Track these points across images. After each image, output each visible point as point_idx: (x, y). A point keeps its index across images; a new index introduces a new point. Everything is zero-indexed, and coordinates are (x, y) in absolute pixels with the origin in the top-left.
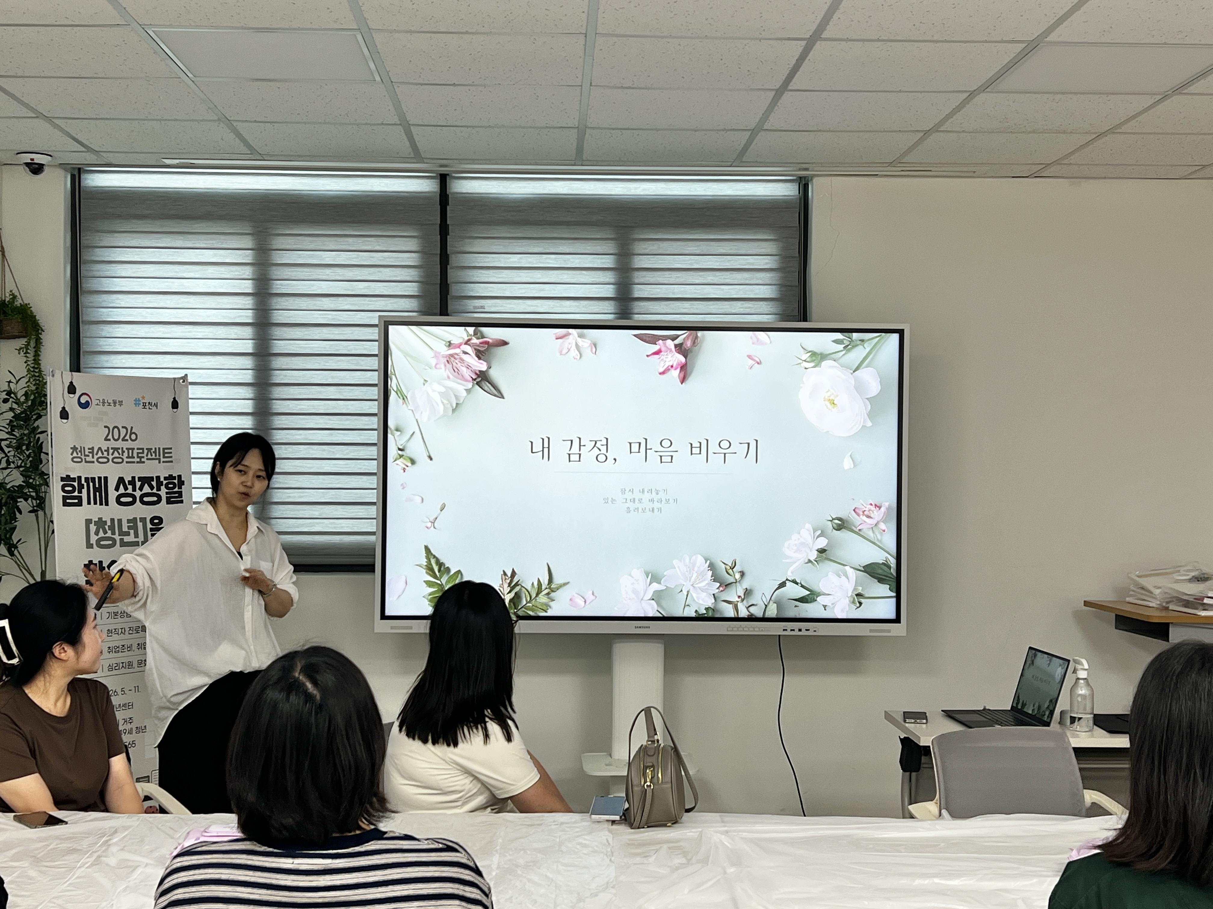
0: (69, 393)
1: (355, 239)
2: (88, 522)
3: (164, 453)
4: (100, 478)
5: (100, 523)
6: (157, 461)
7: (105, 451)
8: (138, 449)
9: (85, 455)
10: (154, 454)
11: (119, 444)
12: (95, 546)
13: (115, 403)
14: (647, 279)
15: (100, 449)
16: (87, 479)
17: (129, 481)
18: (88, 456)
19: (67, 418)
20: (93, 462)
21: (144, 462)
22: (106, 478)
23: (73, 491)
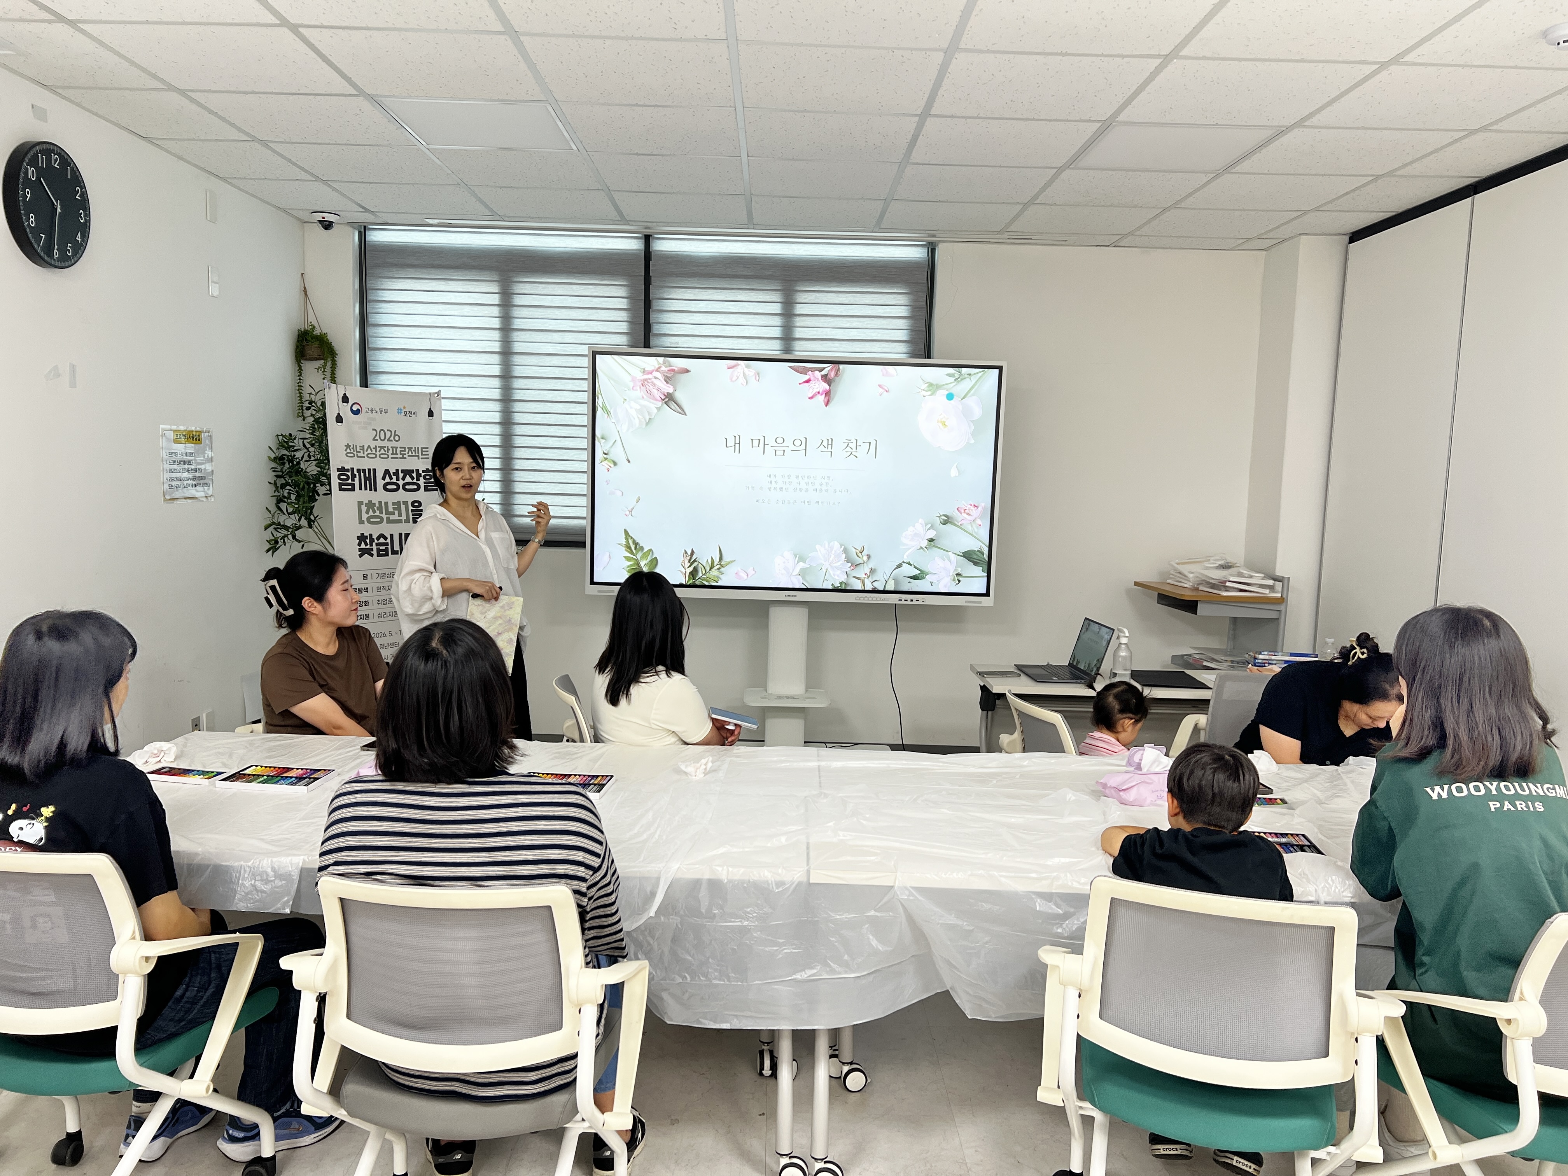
0: (343, 402)
1: (578, 286)
2: (360, 503)
3: (422, 451)
4: (369, 470)
5: (370, 505)
6: (417, 458)
7: (374, 448)
8: (400, 448)
9: (357, 452)
10: (414, 452)
11: (385, 443)
12: (366, 522)
13: (381, 411)
14: (806, 323)
15: (369, 447)
16: (358, 470)
17: (393, 473)
18: (360, 452)
19: (342, 422)
20: (364, 457)
21: (406, 458)
22: (374, 470)
23: (347, 479)
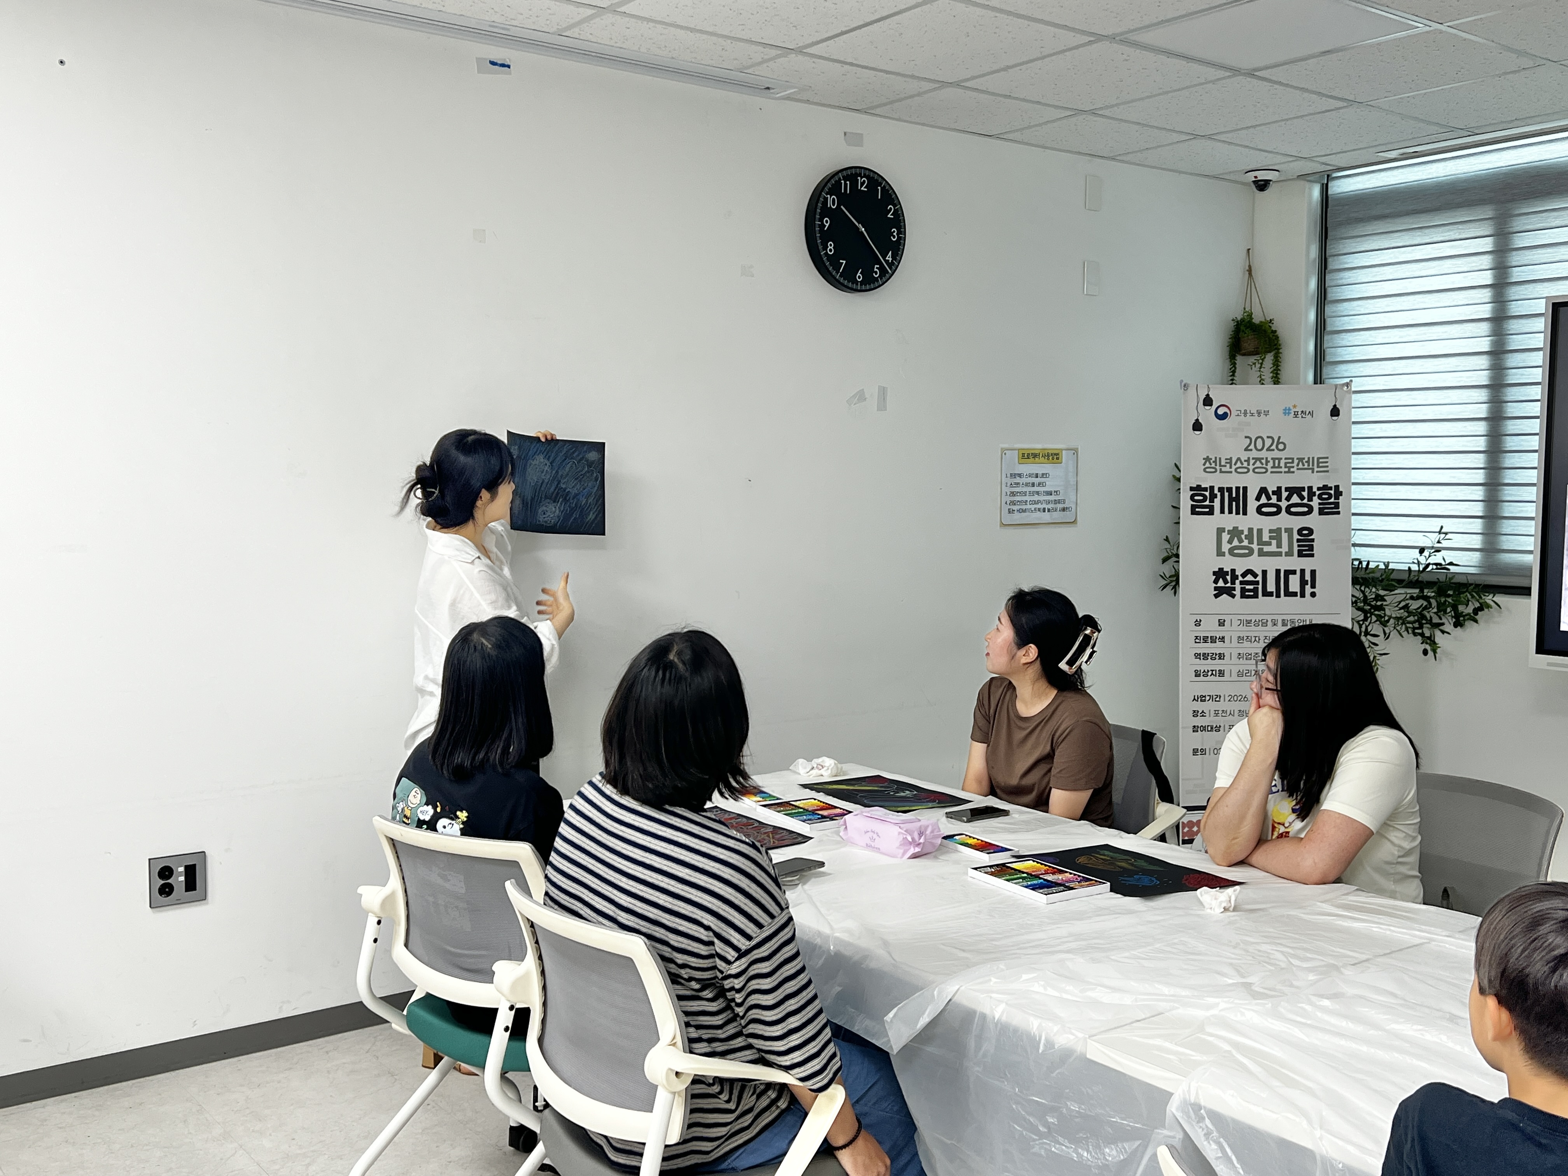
0: (1204, 405)
2: (1220, 531)
3: (1318, 463)
4: (1238, 488)
5: (1235, 533)
6: (1310, 471)
7: (1245, 461)
8: (1286, 459)
9: (1221, 466)
10: (1306, 464)
11: (1264, 454)
12: (1227, 554)
13: (1259, 413)
15: (1239, 459)
16: (1221, 490)
17: (1273, 491)
18: (1225, 466)
19: (1201, 430)
20: (1231, 472)
21: (1293, 472)
23: (1205, 500)
